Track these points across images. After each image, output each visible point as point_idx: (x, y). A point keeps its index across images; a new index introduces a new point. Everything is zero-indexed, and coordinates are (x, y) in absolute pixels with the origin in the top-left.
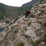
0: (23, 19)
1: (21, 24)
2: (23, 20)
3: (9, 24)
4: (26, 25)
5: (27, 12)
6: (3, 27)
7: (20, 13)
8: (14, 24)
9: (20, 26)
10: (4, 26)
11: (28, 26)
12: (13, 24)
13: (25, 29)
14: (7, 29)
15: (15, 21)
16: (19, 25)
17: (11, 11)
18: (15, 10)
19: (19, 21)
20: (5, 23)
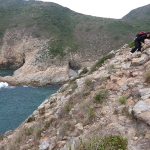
0: (129, 60)
1: (120, 76)
2: (128, 65)
3: (80, 71)
4: (136, 81)
5: (139, 36)
6: (58, 80)
7: (117, 38)
8: (96, 75)
9: (115, 81)
10: (63, 78)
11: (146, 86)
13: (131, 95)
14: (72, 86)
15: (100, 64)
16: (112, 78)
18: (101, 27)
19: (113, 67)
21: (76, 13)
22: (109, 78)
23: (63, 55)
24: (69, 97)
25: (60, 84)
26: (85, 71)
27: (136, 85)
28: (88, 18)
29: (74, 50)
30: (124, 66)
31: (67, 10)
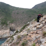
0: (36, 26)
1: (32, 34)
5: (38, 16)
6: (5, 36)
7: (30, 17)
9: (30, 36)
10: (7, 35)
11: (43, 38)
12: (20, 32)
13: (37, 42)
14: (11, 39)
15: (24, 28)
17: (18, 13)
18: (23, 12)
19: (29, 29)
20: (8, 31)
21: (12, 7)
22: (28, 35)
23: (7, 25)
24: (10, 44)
25: (6, 38)
26: (17, 32)
27: (39, 38)
28: (17, 8)
29: (12, 22)
30: (34, 29)
31: (8, 5)
